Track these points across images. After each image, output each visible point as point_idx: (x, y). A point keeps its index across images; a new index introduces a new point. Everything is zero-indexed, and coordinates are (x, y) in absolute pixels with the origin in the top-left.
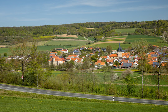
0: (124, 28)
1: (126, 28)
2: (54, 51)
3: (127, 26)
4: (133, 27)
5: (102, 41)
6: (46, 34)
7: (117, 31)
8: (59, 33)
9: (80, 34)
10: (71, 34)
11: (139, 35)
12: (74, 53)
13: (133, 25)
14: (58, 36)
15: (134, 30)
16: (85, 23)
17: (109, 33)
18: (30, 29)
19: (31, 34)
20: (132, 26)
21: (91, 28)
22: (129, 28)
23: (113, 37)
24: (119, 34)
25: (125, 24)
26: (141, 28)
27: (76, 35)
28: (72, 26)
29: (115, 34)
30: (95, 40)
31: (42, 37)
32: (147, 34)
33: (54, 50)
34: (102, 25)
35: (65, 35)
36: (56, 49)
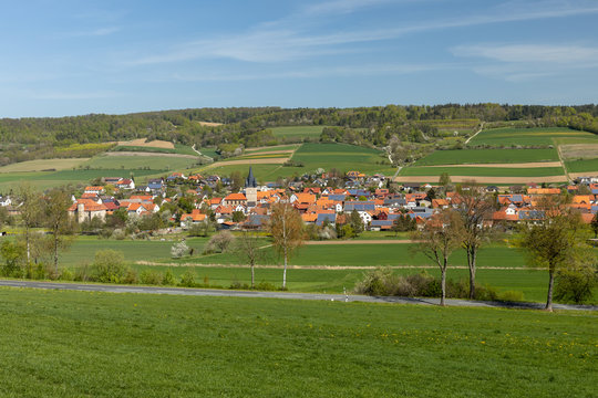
0: (297, 125)
1: (303, 124)
2: (97, 184)
3: (306, 120)
4: (321, 123)
5: (233, 157)
6: (92, 139)
7: (276, 131)
8: (125, 137)
9: (181, 140)
10: (157, 138)
11: (329, 142)
12: (148, 190)
13: (321, 116)
14: (121, 143)
15: (320, 129)
16: (200, 111)
17: (256, 138)
18: (48, 123)
19: (51, 137)
20: (317, 121)
21: (215, 122)
22: (309, 124)
23: (265, 148)
24: (280, 140)
25: (301, 113)
26: (339, 124)
27: (171, 141)
28: (165, 116)
29: (272, 141)
30: (219, 155)
31: (77, 146)
32: (351, 141)
33: (99, 180)
34: (244, 114)
35: (141, 142)
36: (103, 179)
